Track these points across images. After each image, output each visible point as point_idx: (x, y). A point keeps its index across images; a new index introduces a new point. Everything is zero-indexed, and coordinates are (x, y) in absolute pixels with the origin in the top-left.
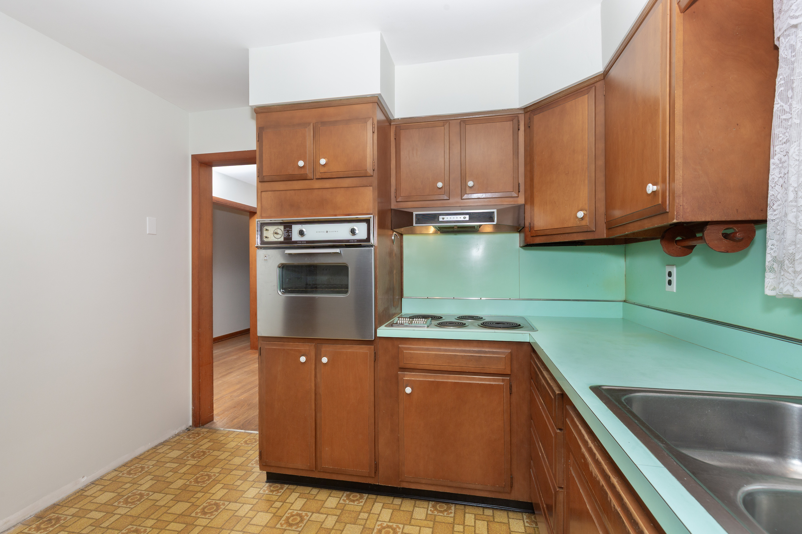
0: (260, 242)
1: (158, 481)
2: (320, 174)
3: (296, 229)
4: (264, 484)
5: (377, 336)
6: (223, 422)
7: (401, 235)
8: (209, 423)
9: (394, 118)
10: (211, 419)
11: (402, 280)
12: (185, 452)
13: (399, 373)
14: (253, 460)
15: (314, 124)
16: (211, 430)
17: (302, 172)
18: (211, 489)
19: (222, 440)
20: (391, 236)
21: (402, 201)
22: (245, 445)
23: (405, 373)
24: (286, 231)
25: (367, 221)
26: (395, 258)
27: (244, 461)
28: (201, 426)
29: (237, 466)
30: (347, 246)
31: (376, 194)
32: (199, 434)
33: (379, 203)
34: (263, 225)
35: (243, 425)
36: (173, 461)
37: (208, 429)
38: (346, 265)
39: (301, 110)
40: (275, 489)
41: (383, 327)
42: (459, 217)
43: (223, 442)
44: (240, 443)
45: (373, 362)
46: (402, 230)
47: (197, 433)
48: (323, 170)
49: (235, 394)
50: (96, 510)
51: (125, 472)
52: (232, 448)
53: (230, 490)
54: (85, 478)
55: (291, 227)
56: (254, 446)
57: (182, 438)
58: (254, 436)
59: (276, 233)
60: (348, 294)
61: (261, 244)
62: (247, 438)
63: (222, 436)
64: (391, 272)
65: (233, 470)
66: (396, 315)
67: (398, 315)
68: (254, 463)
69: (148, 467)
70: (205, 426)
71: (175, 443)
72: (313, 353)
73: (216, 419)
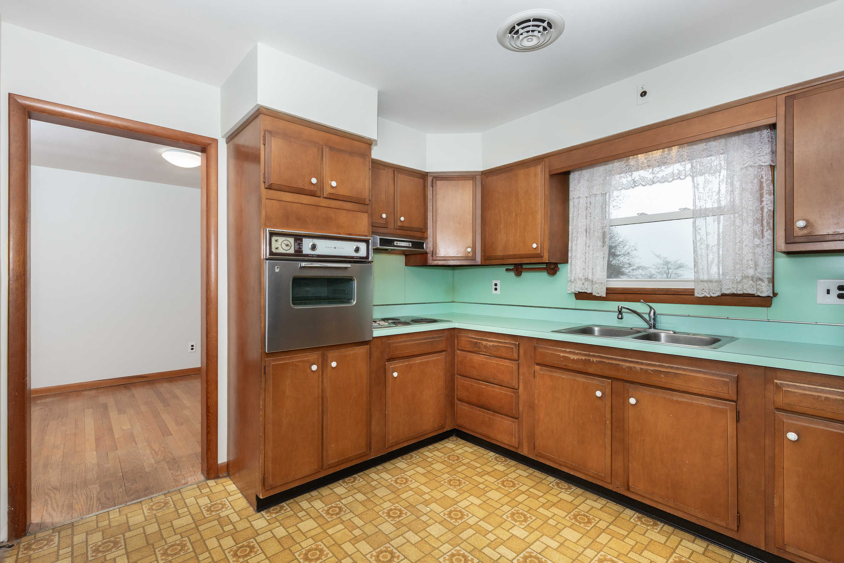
0: (269, 252)
2: (329, 194)
3: (307, 243)
5: (373, 337)
13: (386, 363)
15: (324, 147)
17: (313, 188)
23: (392, 362)
24: (297, 244)
25: (368, 242)
30: (352, 262)
31: (368, 220)
34: (272, 234)
38: (351, 277)
40: (278, 510)
42: (402, 243)
45: (369, 359)
48: (332, 191)
55: (302, 240)
59: (286, 245)
61: (270, 255)
72: (320, 361)
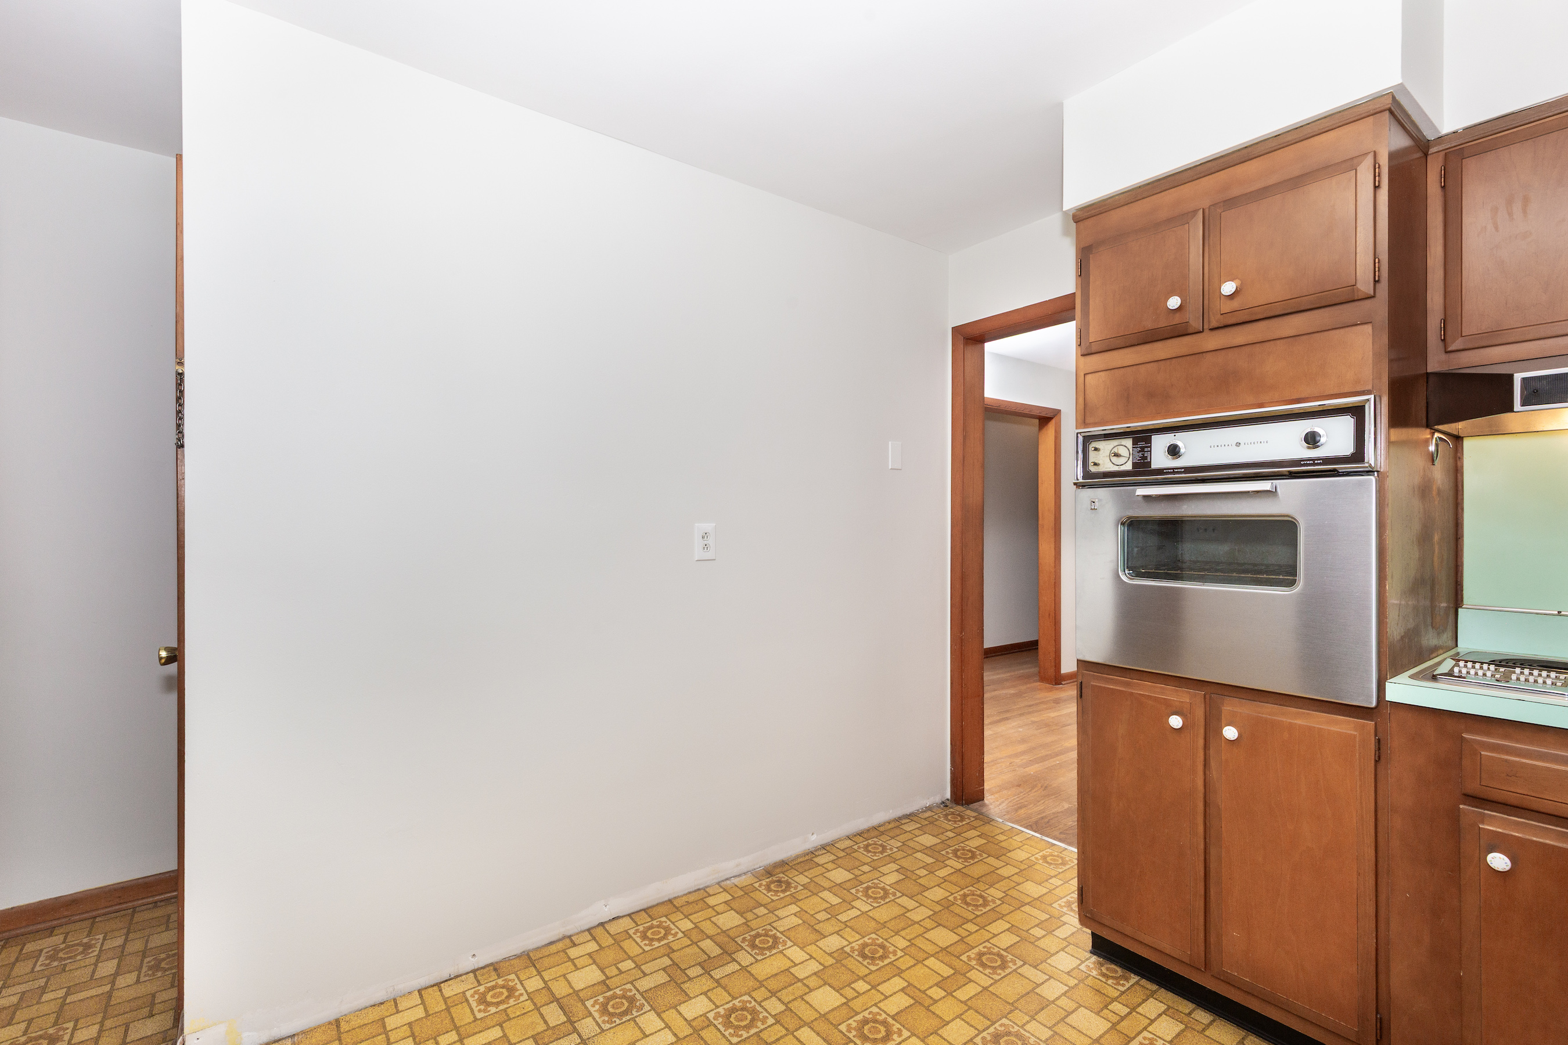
0: (1082, 473)
1: (907, 877)
2: (1222, 316)
3: (1160, 444)
4: (1087, 954)
5: (1386, 699)
6: (1000, 807)
7: (1458, 439)
8: (977, 803)
9: (1440, 135)
10: (979, 797)
11: (1459, 560)
12: (943, 842)
13: (1461, 806)
14: (1061, 898)
15: (1207, 211)
16: (981, 816)
17: (1177, 319)
18: (989, 924)
19: (1001, 842)
20: (1427, 442)
21: (1466, 347)
22: (1044, 864)
23: (1486, 812)
24: (1139, 449)
25: (1357, 412)
26: (1436, 503)
27: (1044, 895)
28: (966, 804)
29: (1032, 899)
30: (1292, 475)
31: (1385, 339)
32: (962, 819)
33: (1391, 361)
34: (1088, 439)
35: (1036, 823)
36: (926, 851)
37: (977, 814)
38: (1290, 519)
39: (1173, 190)
40: (1112, 975)
41: (1404, 678)
43: (1003, 844)
44: (1033, 857)
45: (1373, 762)
46: (1458, 427)
47: (959, 815)
48: (1227, 307)
49: (1018, 761)
50: (829, 889)
51: (861, 845)
52: (1021, 862)
53: (1023, 939)
54: (815, 836)
55: (1149, 440)
56: (1062, 872)
57: (936, 817)
58: (1060, 853)
59: (1117, 455)
60: (1298, 589)
61: (1084, 478)
62: (1046, 850)
63: (1001, 833)
64: (1424, 538)
65: (1026, 904)
66: (1441, 651)
67: (1444, 650)
68: (1065, 906)
69: (891, 849)
70: (971, 806)
71: (927, 823)
72: (1200, 713)
73: (988, 799)
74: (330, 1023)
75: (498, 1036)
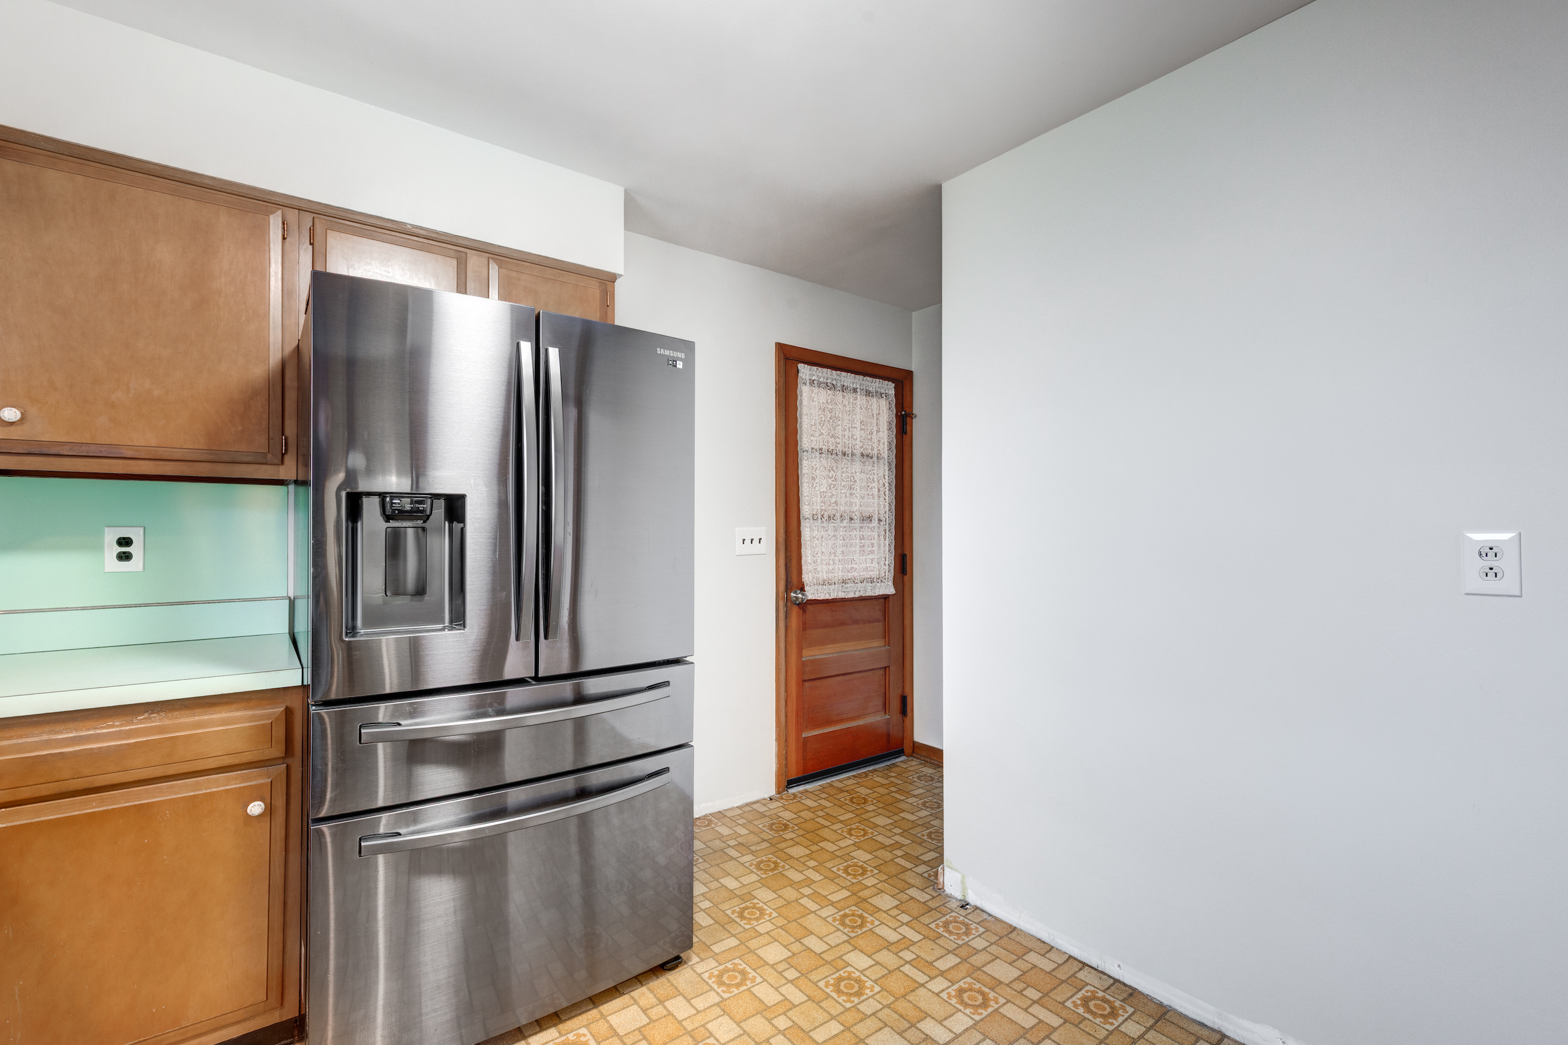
74: (1011, 926)
75: (1052, 1025)
